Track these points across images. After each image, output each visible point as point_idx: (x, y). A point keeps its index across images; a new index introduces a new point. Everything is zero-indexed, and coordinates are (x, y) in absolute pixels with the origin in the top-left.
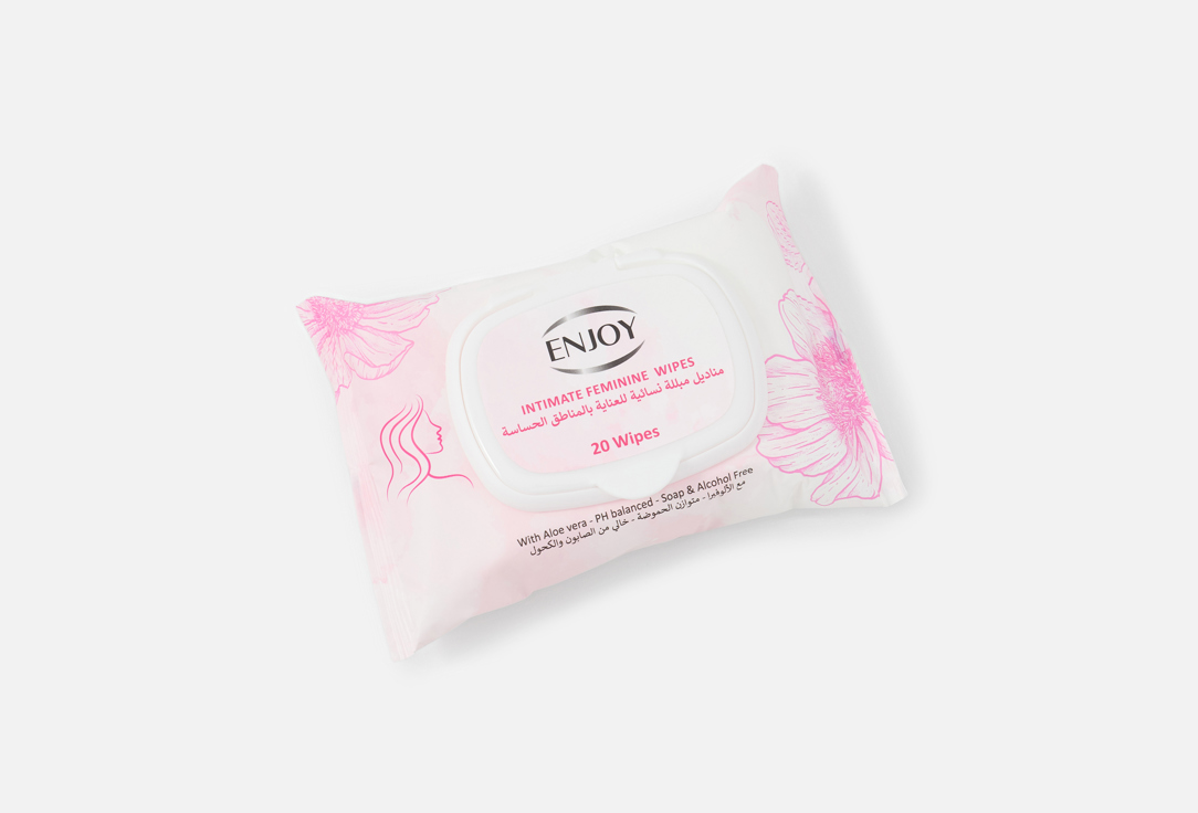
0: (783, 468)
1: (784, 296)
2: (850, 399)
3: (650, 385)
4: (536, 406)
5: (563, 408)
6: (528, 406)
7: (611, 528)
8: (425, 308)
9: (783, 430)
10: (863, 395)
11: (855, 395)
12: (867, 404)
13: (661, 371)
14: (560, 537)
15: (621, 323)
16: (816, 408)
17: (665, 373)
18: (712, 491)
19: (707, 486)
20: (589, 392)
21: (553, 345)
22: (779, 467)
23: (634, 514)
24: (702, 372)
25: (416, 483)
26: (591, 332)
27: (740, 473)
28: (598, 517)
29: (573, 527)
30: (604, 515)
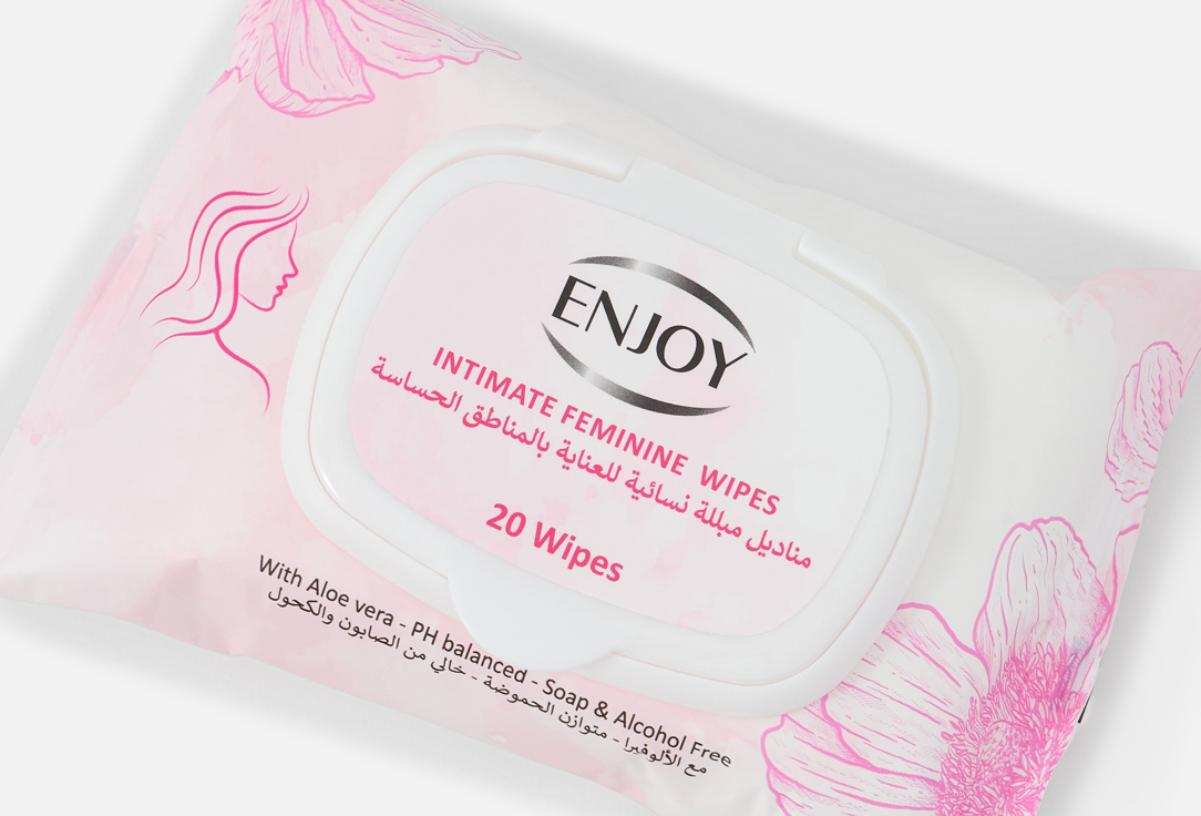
0: (784, 801)
1: (1035, 524)
2: (1015, 777)
3: (674, 487)
4: (464, 367)
5: (504, 407)
6: (451, 355)
7: (428, 661)
8: (440, 58)
9: (834, 740)
10: (1039, 790)
11: (1028, 780)
12: (1030, 809)
13: (711, 479)
14: (333, 608)
15: (718, 346)
16: (926, 749)
17: (715, 487)
18: (638, 741)
19: (634, 726)
20: (567, 415)
21: (578, 291)
22: (779, 796)
23: (483, 672)
24: (775, 538)
25: (192, 328)
26: (656, 319)
27: (705, 751)
28: (419, 628)
29: (367, 610)
30: (432, 632)
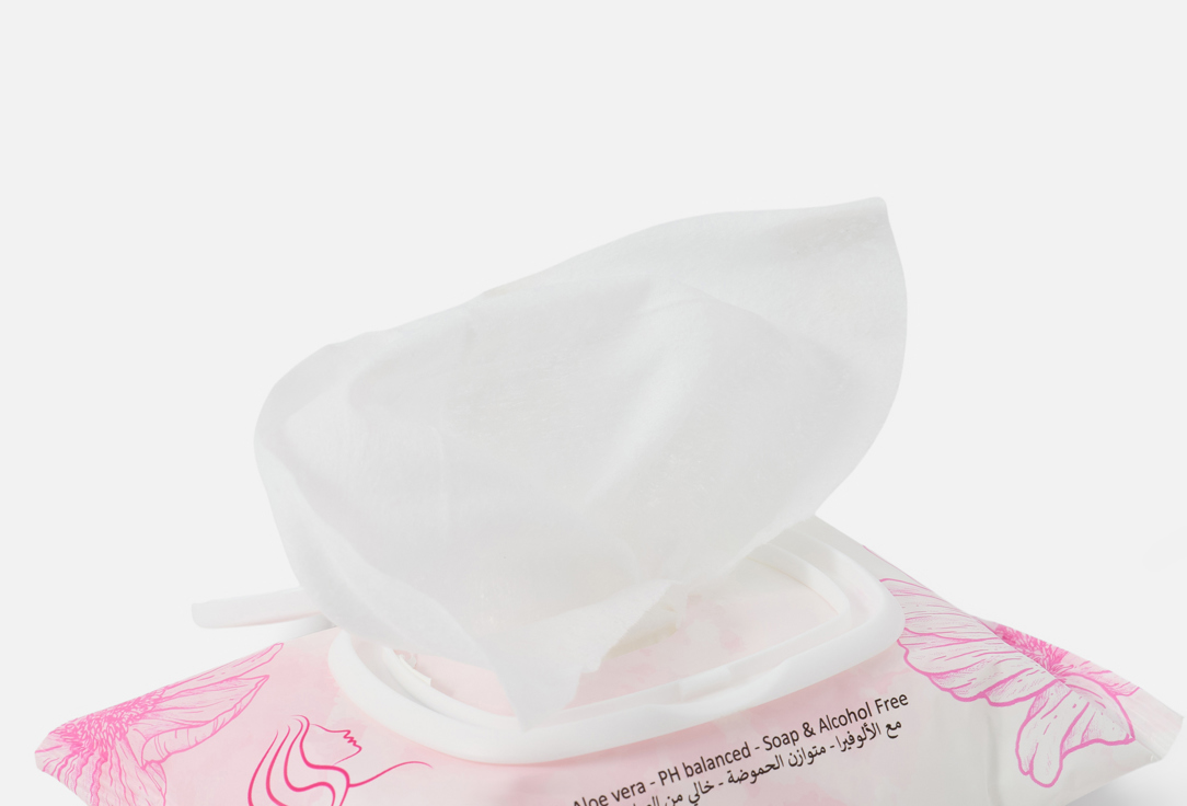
0: (957, 692)
7: (685, 799)
19: (832, 724)
22: (950, 690)
23: (722, 772)
27: (886, 703)
28: (663, 775)
29: (623, 794)
30: (673, 771)
